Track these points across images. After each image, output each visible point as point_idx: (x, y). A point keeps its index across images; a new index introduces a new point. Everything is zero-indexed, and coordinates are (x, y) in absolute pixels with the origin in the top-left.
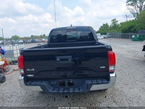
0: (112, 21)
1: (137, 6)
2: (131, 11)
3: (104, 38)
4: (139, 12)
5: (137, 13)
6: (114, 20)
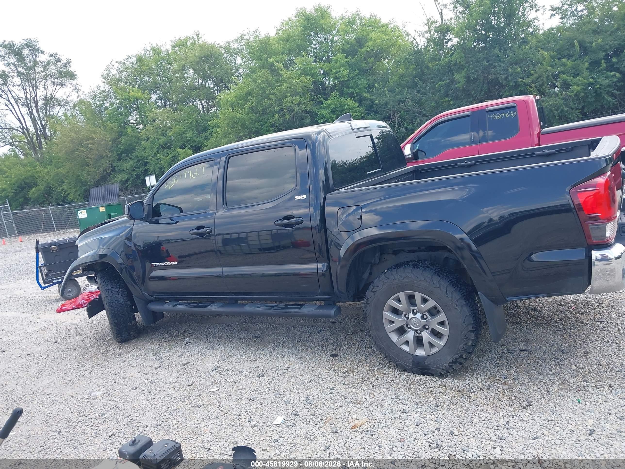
1: (17, 100)
4: (30, 125)
5: (24, 129)
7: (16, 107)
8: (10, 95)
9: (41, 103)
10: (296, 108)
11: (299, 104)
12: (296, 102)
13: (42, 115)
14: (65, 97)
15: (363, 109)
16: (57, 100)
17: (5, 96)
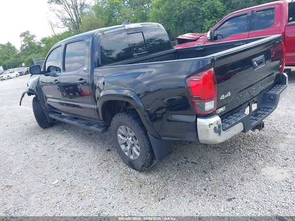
0: (21, 36)
1: (69, 5)
2: (59, 14)
3: (21, 75)
4: (74, 18)
5: (72, 19)
6: (25, 33)
7: (69, 9)
8: (66, 3)
9: (79, 7)
10: (188, 7)
11: (189, 5)
12: (187, 4)
13: (79, 13)
14: (89, 4)
15: (225, 7)
16: (86, 5)
17: (64, 4)
